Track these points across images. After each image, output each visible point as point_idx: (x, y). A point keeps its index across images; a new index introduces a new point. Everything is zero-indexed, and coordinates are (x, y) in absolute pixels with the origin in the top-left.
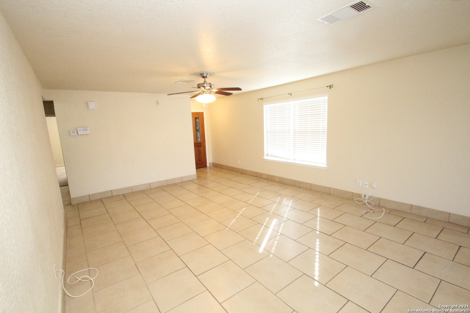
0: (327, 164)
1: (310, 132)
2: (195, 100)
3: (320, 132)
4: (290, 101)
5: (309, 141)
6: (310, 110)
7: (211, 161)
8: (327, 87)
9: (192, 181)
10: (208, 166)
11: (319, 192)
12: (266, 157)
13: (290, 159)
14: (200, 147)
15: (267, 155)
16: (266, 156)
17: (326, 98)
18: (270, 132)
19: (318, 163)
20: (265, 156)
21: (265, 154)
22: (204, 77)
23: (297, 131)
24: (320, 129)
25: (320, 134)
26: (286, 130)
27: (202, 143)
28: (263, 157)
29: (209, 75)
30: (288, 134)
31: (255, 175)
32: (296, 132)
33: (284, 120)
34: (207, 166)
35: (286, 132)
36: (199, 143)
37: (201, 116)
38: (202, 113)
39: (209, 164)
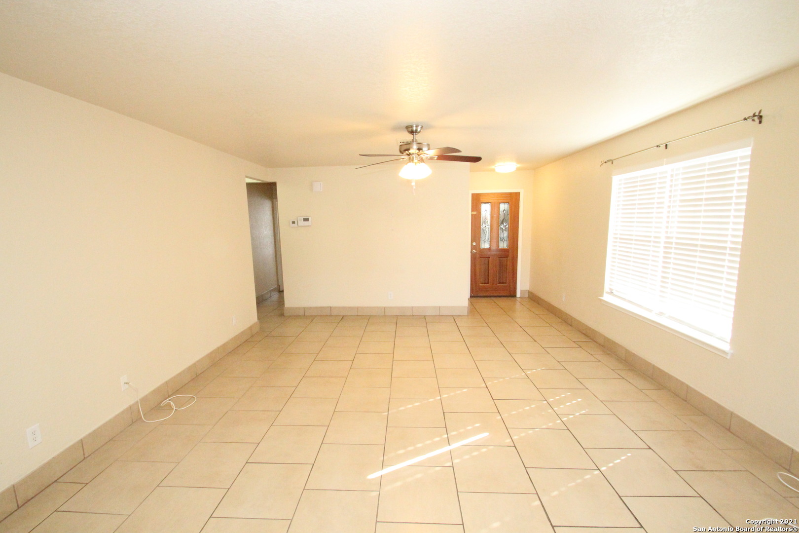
0: (733, 341)
1: (702, 246)
3: (725, 248)
4: (663, 165)
5: (696, 270)
6: (708, 187)
7: (527, 287)
8: (745, 119)
9: (454, 318)
10: (518, 295)
11: (705, 414)
12: (606, 297)
13: (651, 311)
14: (505, 259)
15: (611, 293)
16: (607, 293)
17: (747, 151)
18: (621, 239)
19: (711, 336)
20: (605, 294)
21: (607, 288)
23: (674, 240)
24: (726, 242)
25: (725, 254)
26: (650, 237)
27: (510, 251)
28: (602, 295)
30: (654, 246)
31: (584, 332)
32: (671, 243)
33: (648, 213)
34: (516, 296)
35: (650, 241)
36: (503, 250)
37: (513, 199)
38: (517, 195)
39: (522, 291)
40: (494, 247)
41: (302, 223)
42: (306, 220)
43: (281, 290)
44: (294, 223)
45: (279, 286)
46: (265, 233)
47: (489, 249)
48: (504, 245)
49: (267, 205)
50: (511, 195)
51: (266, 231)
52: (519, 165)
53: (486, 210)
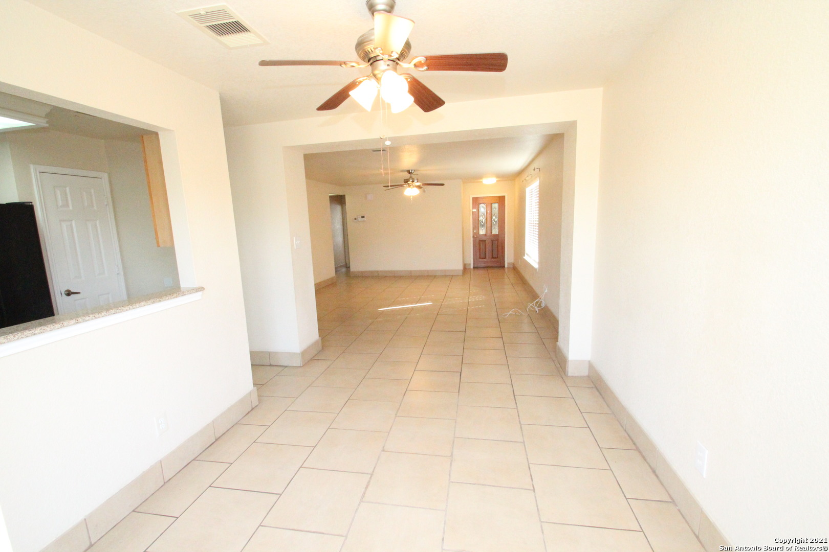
2: (482, 182)
7: (512, 261)
10: (506, 266)
14: (497, 241)
22: (410, 173)
27: (500, 236)
29: (414, 171)
34: (504, 267)
36: (495, 235)
37: (501, 200)
38: (504, 197)
39: (508, 263)
40: (489, 234)
41: (361, 219)
42: (363, 217)
43: (348, 266)
44: (355, 219)
45: (346, 264)
46: (338, 227)
47: (485, 235)
48: (495, 231)
49: (338, 208)
50: (500, 197)
51: (338, 226)
52: (497, 179)
53: (482, 209)
